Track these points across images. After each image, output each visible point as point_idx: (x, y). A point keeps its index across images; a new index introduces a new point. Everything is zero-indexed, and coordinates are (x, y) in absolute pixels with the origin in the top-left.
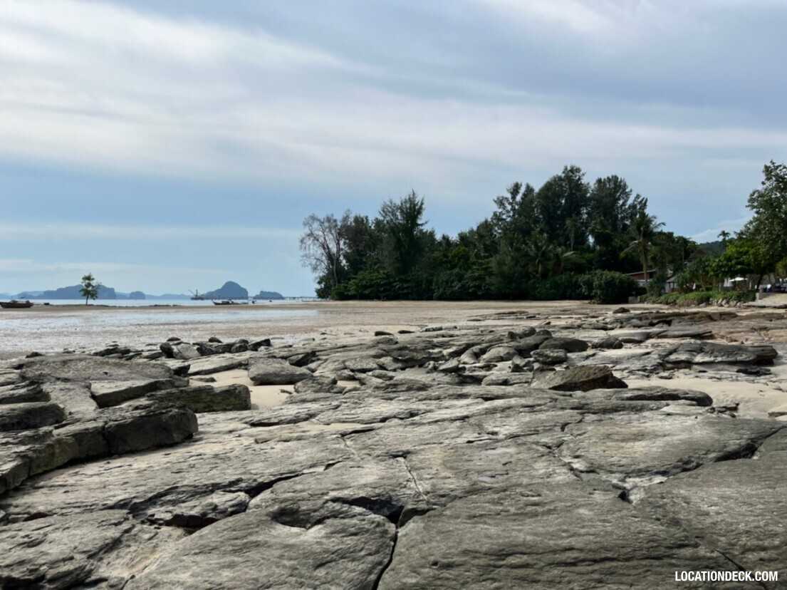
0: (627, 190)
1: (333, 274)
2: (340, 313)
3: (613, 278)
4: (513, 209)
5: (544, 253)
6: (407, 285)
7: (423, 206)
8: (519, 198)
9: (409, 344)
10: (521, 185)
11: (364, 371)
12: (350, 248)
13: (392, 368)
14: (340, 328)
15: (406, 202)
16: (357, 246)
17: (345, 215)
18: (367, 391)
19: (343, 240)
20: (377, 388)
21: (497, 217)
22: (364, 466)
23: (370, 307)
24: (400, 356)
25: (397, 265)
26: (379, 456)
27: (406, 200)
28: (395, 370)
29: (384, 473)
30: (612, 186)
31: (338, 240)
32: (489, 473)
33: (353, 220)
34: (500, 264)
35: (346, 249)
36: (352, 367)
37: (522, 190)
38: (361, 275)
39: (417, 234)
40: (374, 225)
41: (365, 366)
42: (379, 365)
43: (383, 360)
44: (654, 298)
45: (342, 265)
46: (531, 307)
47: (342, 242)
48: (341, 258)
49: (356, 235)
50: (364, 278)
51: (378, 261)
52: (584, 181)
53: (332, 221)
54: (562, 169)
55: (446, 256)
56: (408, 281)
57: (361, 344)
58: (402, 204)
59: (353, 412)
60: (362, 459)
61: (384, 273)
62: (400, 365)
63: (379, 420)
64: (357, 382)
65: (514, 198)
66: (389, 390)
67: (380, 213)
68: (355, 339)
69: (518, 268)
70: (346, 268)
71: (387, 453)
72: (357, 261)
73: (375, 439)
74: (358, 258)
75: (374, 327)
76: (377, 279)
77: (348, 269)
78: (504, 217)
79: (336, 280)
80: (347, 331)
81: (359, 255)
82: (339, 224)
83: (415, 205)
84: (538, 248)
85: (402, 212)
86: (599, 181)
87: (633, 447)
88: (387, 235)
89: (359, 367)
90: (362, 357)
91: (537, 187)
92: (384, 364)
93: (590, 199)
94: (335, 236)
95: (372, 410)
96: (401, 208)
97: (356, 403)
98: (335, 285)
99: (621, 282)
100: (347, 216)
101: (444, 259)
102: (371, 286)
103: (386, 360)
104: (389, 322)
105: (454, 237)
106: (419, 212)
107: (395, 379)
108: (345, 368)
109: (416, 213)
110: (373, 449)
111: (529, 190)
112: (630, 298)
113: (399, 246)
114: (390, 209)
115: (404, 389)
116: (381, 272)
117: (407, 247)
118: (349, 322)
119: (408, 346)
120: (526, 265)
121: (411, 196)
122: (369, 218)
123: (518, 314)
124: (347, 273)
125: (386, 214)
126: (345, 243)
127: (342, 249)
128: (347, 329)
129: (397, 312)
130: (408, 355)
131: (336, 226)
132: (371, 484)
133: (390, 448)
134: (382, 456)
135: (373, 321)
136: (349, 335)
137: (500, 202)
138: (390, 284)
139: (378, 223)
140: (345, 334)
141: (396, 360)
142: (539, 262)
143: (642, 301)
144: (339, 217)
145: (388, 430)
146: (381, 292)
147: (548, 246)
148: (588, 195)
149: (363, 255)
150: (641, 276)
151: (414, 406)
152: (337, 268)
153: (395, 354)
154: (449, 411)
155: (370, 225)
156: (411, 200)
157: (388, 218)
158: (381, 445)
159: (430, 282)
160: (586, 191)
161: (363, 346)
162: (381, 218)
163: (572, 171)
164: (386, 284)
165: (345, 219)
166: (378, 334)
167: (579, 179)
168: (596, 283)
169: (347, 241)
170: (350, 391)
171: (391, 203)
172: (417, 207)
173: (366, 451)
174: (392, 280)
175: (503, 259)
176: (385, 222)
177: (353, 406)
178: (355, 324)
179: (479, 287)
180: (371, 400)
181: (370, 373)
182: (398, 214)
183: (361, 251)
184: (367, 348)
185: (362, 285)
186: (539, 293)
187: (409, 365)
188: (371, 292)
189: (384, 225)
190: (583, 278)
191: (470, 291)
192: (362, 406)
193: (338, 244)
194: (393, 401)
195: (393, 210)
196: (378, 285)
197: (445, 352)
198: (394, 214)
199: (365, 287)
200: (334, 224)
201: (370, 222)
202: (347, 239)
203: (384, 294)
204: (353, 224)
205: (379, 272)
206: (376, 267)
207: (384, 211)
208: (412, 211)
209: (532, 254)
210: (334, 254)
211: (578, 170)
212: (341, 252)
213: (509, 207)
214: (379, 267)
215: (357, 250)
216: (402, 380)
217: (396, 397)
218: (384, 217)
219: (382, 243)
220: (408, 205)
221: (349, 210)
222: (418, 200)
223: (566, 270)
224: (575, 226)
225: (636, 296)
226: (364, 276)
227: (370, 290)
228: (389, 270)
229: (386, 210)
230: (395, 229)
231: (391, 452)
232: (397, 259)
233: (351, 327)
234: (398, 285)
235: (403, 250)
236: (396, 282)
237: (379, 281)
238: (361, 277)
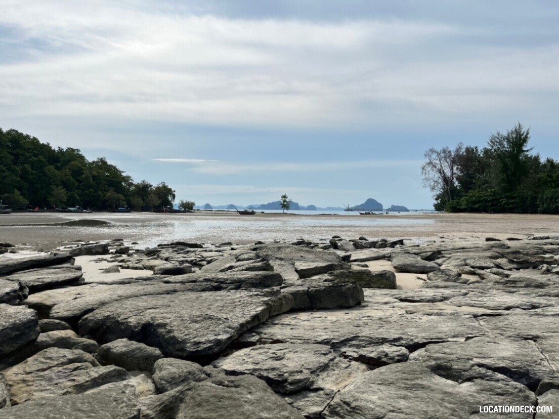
1: (448, 192)
2: (453, 223)
6: (513, 201)
7: (529, 135)
9: (521, 249)
11: (483, 268)
12: (462, 172)
13: (507, 268)
14: (455, 234)
15: (512, 133)
16: (468, 170)
17: (458, 147)
18: (488, 284)
19: (456, 166)
20: (497, 282)
22: (499, 342)
23: (479, 219)
24: (515, 258)
25: (503, 185)
26: (510, 337)
27: (512, 131)
28: (510, 270)
29: (519, 351)
31: (452, 167)
33: (464, 150)
35: (459, 173)
36: (472, 265)
38: (470, 193)
39: (522, 159)
40: (483, 153)
41: (483, 265)
42: (495, 264)
43: (499, 261)
45: (455, 185)
47: (455, 168)
48: (454, 180)
49: (467, 161)
50: (474, 196)
51: (486, 182)
53: (447, 152)
56: (514, 198)
57: (477, 247)
58: (508, 135)
59: (480, 299)
60: (496, 337)
61: (491, 191)
62: (515, 266)
63: (503, 308)
64: (477, 276)
66: (509, 285)
67: (489, 144)
68: (467, 243)
70: (458, 188)
71: (518, 335)
72: (467, 183)
73: (505, 323)
74: (468, 180)
75: (484, 234)
76: (484, 196)
77: (460, 189)
79: (450, 197)
80: (461, 237)
81: (469, 177)
82: (453, 154)
83: (521, 135)
85: (509, 141)
88: (494, 161)
89: (478, 265)
90: (480, 258)
92: (500, 264)
94: (449, 163)
95: (496, 299)
96: (508, 139)
97: (482, 293)
98: (449, 201)
100: (460, 148)
101: (549, 179)
102: (479, 202)
103: (502, 261)
104: (497, 231)
106: (525, 140)
107: (511, 276)
108: (466, 265)
109: (521, 141)
110: (505, 331)
113: (505, 168)
114: (497, 140)
115: (522, 285)
116: (489, 190)
117: (512, 170)
118: (462, 230)
119: (521, 251)
121: (518, 128)
122: (478, 148)
124: (459, 191)
125: (494, 144)
126: (457, 169)
127: (455, 173)
129: (503, 223)
130: (523, 258)
131: (450, 155)
132: (509, 358)
133: (520, 331)
134: (514, 337)
135: (482, 230)
136: (463, 240)
138: (497, 200)
139: (486, 151)
140: (459, 239)
141: (511, 261)
144: (453, 149)
145: (515, 317)
146: (488, 207)
149: (473, 178)
151: (535, 300)
152: (450, 188)
153: (510, 256)
155: (479, 153)
156: (518, 132)
157: (496, 147)
158: (511, 328)
159: (535, 199)
161: (479, 249)
162: (489, 147)
164: (493, 200)
165: (458, 150)
166: (488, 240)
169: (460, 167)
170: (473, 282)
171: (499, 135)
172: (522, 137)
173: (498, 331)
174: (498, 197)
176: (493, 150)
177: (480, 294)
178: (467, 232)
180: (495, 292)
181: (488, 270)
182: (505, 143)
183: (471, 174)
184: (483, 251)
185: (472, 201)
187: (524, 266)
188: (480, 206)
189: (492, 153)
192: (487, 295)
193: (452, 169)
194: (514, 294)
195: (500, 141)
196: (486, 201)
198: (500, 143)
199: (475, 203)
200: (449, 154)
201: (479, 151)
202: (459, 165)
203: (491, 208)
204: (465, 153)
205: (486, 190)
206: (484, 187)
207: (492, 142)
208: (518, 140)
210: (448, 178)
212: (454, 176)
214: (487, 187)
215: (468, 174)
216: (520, 278)
217: (516, 291)
218: (492, 147)
219: (490, 167)
220: (514, 136)
221: (461, 143)
222: (524, 130)
226: (474, 193)
227: (479, 205)
228: (496, 188)
229: (493, 141)
230: (502, 156)
231: (521, 334)
232: (503, 180)
233: (464, 233)
234: (504, 201)
235: (509, 172)
236: (503, 198)
237: (486, 198)
238: (471, 194)
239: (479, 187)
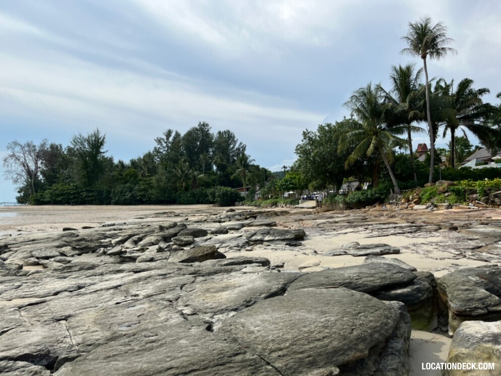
0: (235, 139)
1: (31, 186)
2: (35, 215)
3: (227, 191)
4: (167, 146)
5: (186, 175)
6: (92, 194)
7: (105, 140)
8: (171, 139)
9: (87, 236)
10: (172, 131)
11: (47, 258)
12: (46, 166)
13: (70, 255)
14: (34, 226)
15: (92, 136)
16: (52, 165)
17: (43, 143)
18: (47, 273)
19: (41, 160)
20: (56, 270)
21: (157, 151)
22: (32, 330)
23: (61, 210)
24: (78, 245)
25: (84, 180)
26: (46, 321)
27: (92, 135)
28: (73, 256)
29: (47, 334)
30: (227, 136)
31: (36, 161)
32: (127, 324)
33: (49, 146)
34: (158, 181)
35: (43, 167)
36: (37, 256)
37: (173, 134)
38: (54, 186)
39: (100, 159)
40: (66, 151)
41: (49, 254)
42: (60, 253)
43: (64, 249)
44: (249, 203)
45: (39, 179)
46: (178, 209)
47: (39, 162)
48: (39, 174)
49: (51, 157)
50: (57, 189)
51: (70, 177)
52: (211, 132)
53: (31, 146)
54: (198, 124)
55: (122, 175)
56: (93, 191)
57: (48, 238)
58: (89, 137)
59: (31, 289)
60: (32, 325)
61: (73, 185)
62: (77, 252)
63: (52, 294)
64: (41, 266)
65: (168, 139)
66: (65, 271)
67: (72, 143)
68: (45, 234)
69: (170, 184)
70: (43, 182)
71: (52, 318)
72: (51, 177)
73: (45, 309)
74: (53, 174)
75: (63, 224)
76: (67, 190)
77: (44, 182)
78: (161, 151)
79: (34, 190)
80: (40, 228)
81: (53, 172)
82: (38, 149)
83: (98, 139)
84: (183, 172)
85: (89, 143)
86: (220, 133)
87: (221, 296)
88: (76, 159)
89: (43, 255)
90: (46, 248)
91: (183, 133)
92: (64, 252)
93: (214, 143)
94: (34, 157)
95: (48, 287)
96: (88, 141)
97: (35, 283)
98: (33, 194)
99: (231, 193)
100: (44, 143)
101: (120, 177)
102: (62, 195)
104: (76, 221)
105: (127, 162)
106: (102, 144)
107: (72, 262)
108: (32, 257)
109: (99, 144)
110: (42, 317)
111: (178, 135)
112: (236, 203)
113: (86, 166)
114: (79, 141)
115: (77, 269)
116: (72, 184)
117: (92, 167)
118: (43, 221)
119: (86, 238)
120: (175, 182)
121: (96, 133)
122: (62, 146)
123: (169, 214)
124: (43, 185)
125: (76, 144)
126: (42, 163)
127: (39, 167)
128: (40, 226)
129: (83, 213)
130: (84, 244)
131: (35, 150)
132: (35, 343)
133: (55, 314)
134: (49, 321)
135: (62, 221)
136: (41, 231)
137: (159, 141)
138: (78, 193)
139: (70, 150)
140: (38, 230)
141: (74, 249)
142: (183, 180)
143: (243, 205)
144: (37, 144)
145: (56, 301)
146: (71, 199)
147: (189, 171)
148: (213, 141)
149: (57, 172)
150: (242, 190)
151: (81, 282)
152: (34, 181)
153: (74, 244)
154: (108, 282)
155: (63, 151)
156: (96, 136)
157: (78, 147)
158: (49, 313)
159: (109, 192)
160: (212, 138)
161: (49, 239)
162: (73, 146)
163: (203, 125)
164: (75, 193)
165: (43, 145)
166: (65, 229)
167: (208, 130)
168: (217, 194)
169: (44, 162)
170: (33, 273)
171: (80, 136)
172: (100, 141)
173: (37, 319)
174: (80, 191)
175: (160, 178)
176: (75, 149)
177: (32, 285)
178: (47, 223)
179: (144, 196)
180: (48, 279)
181: (53, 259)
182: (86, 144)
183: (56, 169)
184: (53, 241)
185: (55, 194)
186: (183, 200)
187: (84, 251)
188: (63, 199)
189: (75, 152)
190: (209, 191)
191: (138, 198)
192: (39, 284)
193: (36, 163)
194: (66, 279)
195: (82, 141)
196: (69, 194)
197: (113, 241)
198: (82, 143)
199: (58, 195)
200: (33, 149)
201: (64, 148)
202: (44, 160)
203: (73, 201)
204: (49, 149)
205: (69, 185)
206: (67, 181)
207: (74, 141)
208: (97, 143)
209: (179, 175)
210: (32, 171)
211: (207, 125)
212: (39, 170)
213: (165, 145)
214: (69, 181)
215: (52, 168)
216: (76, 263)
217: (70, 276)
218: (75, 146)
219: (73, 164)
220: (94, 139)
221: (46, 139)
222: (101, 135)
223: (200, 186)
224: (205, 159)
225: (239, 201)
226: (58, 187)
227: (62, 197)
228: (78, 183)
229: (76, 141)
230: (83, 154)
231: (55, 318)
232: (83, 175)
233: (43, 225)
234: (84, 194)
235: (88, 169)
236: (83, 192)
237: (69, 191)
238: (55, 188)
239: (63, 181)
